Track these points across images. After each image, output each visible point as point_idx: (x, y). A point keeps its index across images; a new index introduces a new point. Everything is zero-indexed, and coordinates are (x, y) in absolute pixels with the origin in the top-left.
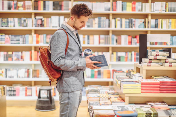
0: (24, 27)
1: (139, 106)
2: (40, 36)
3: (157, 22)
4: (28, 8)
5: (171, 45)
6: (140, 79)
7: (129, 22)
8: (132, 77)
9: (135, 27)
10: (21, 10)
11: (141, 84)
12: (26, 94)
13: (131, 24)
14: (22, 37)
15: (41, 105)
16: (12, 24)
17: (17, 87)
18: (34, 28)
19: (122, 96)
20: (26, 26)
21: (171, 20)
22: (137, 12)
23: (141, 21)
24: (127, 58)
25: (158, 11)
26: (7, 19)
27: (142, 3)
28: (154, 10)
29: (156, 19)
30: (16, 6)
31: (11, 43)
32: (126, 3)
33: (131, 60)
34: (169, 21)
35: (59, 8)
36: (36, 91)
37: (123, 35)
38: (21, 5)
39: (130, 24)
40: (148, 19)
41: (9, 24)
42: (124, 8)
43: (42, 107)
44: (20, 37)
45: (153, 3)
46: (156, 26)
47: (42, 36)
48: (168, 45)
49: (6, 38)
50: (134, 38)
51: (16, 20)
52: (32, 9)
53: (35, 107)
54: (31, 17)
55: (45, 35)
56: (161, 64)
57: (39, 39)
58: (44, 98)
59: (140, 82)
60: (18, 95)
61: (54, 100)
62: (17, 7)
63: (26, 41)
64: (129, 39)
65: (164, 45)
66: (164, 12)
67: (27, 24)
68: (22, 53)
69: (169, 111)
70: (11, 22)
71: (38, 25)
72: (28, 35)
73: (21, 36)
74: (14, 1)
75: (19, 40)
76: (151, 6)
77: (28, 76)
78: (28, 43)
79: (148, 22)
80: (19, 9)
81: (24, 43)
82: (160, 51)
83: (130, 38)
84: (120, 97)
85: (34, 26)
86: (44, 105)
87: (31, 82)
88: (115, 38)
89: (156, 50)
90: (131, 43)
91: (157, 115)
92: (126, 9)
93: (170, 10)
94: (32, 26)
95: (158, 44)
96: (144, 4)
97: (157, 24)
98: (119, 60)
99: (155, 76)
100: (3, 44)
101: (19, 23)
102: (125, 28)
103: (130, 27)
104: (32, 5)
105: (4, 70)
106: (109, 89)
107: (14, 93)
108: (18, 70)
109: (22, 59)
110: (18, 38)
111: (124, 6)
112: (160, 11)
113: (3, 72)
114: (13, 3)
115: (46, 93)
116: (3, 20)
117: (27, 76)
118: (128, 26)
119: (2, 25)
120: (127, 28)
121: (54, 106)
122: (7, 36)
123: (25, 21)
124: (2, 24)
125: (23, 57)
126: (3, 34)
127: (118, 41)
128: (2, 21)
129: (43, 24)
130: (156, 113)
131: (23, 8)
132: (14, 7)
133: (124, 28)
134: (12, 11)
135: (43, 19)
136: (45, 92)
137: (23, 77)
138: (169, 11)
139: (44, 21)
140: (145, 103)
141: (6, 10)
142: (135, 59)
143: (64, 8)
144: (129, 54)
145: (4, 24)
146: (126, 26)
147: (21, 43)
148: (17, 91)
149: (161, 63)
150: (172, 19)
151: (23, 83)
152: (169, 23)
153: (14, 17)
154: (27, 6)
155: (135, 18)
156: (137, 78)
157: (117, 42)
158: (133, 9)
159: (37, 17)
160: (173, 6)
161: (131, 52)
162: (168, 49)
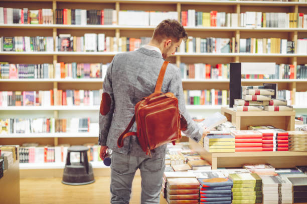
0: (40, 51)
1: (233, 171)
2: (67, 65)
3: (250, 42)
4: (47, 21)
5: (270, 78)
6: (233, 130)
7: (207, 44)
8: (219, 128)
9: (216, 51)
10: (35, 24)
11: (236, 138)
12: (45, 158)
13: (210, 46)
14: (37, 68)
15: (71, 175)
16: (21, 46)
17: (30, 148)
18: (57, 53)
19: (204, 157)
20: (44, 50)
21: (269, 40)
22: (218, 27)
23: (225, 42)
24: (204, 99)
25: (250, 26)
26: (13, 38)
27: (226, 13)
28: (245, 25)
29: (248, 39)
30: (26, 16)
31: (20, 77)
32: (201, 13)
33: (210, 102)
34: (267, 41)
35: (97, 21)
36: (62, 154)
37: (197, 63)
38: (35, 16)
39: (208, 47)
40: (236, 39)
41: (16, 46)
42: (198, 21)
43: (73, 178)
44: (34, 68)
45: (242, 14)
46: (248, 49)
47: (70, 65)
48: (265, 78)
49: (11, 69)
50: (214, 68)
51: (27, 39)
52: (52, 22)
53: (62, 179)
54: (51, 35)
55: (74, 64)
56: (263, 108)
57: (66, 71)
58: (75, 164)
59: (234, 134)
60: (33, 160)
61: (91, 166)
62: (28, 19)
63: (43, 74)
64: (206, 70)
65: (260, 78)
66: (259, 28)
67: (45, 46)
68: (37, 93)
69: (277, 176)
70: (18, 43)
71: (64, 47)
72: (47, 65)
73: (36, 66)
74: (23, 9)
75: (32, 73)
76: (239, 18)
77: (49, 130)
78: (47, 77)
79: (236, 43)
80: (32, 22)
81: (41, 78)
82: (260, 88)
83: (209, 67)
84: (202, 159)
85: (57, 49)
86: (76, 176)
87: (53, 139)
88: (185, 67)
89: (254, 87)
90: (209, 75)
91: (261, 183)
92: (201, 23)
93: (268, 25)
94: (54, 50)
95: (250, 77)
96: (229, 15)
97: (250, 46)
98: (192, 103)
99: (254, 126)
100: (6, 78)
101: (32, 44)
102: (201, 52)
103: (208, 51)
104: (53, 16)
105: (8, 121)
106: (181, 146)
107: (26, 157)
108: (31, 120)
109: (38, 104)
110: (30, 69)
111: (198, 18)
112: (254, 26)
113: (7, 124)
114: (22, 13)
115: (79, 156)
116: (5, 39)
117: (47, 130)
118: (205, 50)
119: (5, 48)
120: (203, 52)
121: (93, 175)
122: (13, 66)
123: (41, 41)
124: (4, 46)
125: (39, 101)
126: (7, 64)
127: (190, 72)
128: (4, 41)
129: (71, 46)
130: (259, 180)
131: (38, 20)
132: (23, 19)
133: (198, 53)
134: (21, 24)
135: (71, 39)
136: (76, 155)
137: (41, 131)
138: (266, 26)
139: (73, 41)
140: (241, 167)
141: (10, 24)
142: (216, 100)
143: (104, 20)
144: (207, 92)
145: (7, 46)
146: (202, 50)
147: (36, 76)
148: (30, 154)
149: (263, 106)
150: (272, 39)
151: (40, 142)
152: (267, 44)
153: (24, 36)
154: (46, 17)
155: (216, 37)
156: (228, 129)
157: (188, 74)
158: (213, 23)
159: (61, 36)
160: (272, 19)
161: (209, 89)
162: (271, 85)
